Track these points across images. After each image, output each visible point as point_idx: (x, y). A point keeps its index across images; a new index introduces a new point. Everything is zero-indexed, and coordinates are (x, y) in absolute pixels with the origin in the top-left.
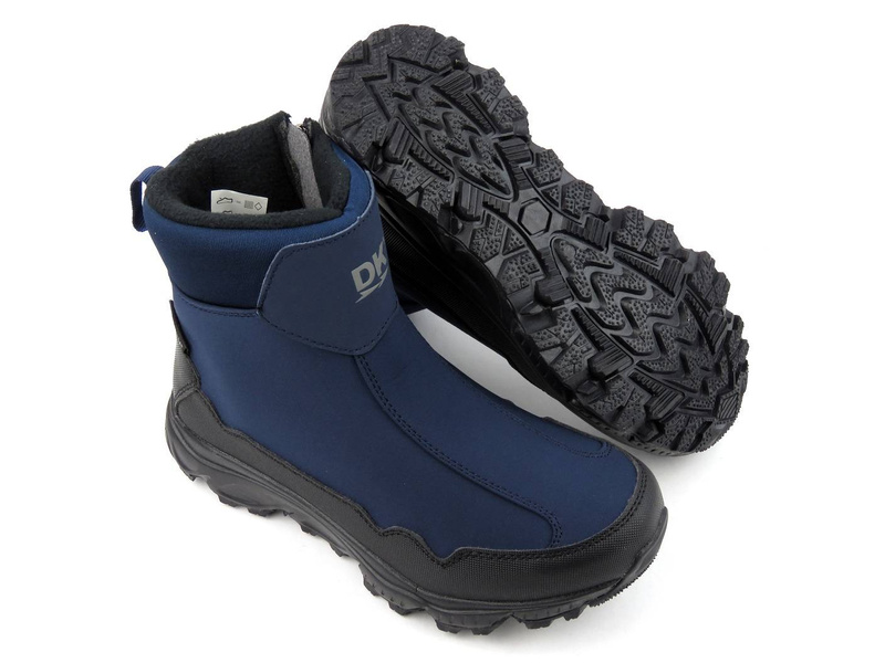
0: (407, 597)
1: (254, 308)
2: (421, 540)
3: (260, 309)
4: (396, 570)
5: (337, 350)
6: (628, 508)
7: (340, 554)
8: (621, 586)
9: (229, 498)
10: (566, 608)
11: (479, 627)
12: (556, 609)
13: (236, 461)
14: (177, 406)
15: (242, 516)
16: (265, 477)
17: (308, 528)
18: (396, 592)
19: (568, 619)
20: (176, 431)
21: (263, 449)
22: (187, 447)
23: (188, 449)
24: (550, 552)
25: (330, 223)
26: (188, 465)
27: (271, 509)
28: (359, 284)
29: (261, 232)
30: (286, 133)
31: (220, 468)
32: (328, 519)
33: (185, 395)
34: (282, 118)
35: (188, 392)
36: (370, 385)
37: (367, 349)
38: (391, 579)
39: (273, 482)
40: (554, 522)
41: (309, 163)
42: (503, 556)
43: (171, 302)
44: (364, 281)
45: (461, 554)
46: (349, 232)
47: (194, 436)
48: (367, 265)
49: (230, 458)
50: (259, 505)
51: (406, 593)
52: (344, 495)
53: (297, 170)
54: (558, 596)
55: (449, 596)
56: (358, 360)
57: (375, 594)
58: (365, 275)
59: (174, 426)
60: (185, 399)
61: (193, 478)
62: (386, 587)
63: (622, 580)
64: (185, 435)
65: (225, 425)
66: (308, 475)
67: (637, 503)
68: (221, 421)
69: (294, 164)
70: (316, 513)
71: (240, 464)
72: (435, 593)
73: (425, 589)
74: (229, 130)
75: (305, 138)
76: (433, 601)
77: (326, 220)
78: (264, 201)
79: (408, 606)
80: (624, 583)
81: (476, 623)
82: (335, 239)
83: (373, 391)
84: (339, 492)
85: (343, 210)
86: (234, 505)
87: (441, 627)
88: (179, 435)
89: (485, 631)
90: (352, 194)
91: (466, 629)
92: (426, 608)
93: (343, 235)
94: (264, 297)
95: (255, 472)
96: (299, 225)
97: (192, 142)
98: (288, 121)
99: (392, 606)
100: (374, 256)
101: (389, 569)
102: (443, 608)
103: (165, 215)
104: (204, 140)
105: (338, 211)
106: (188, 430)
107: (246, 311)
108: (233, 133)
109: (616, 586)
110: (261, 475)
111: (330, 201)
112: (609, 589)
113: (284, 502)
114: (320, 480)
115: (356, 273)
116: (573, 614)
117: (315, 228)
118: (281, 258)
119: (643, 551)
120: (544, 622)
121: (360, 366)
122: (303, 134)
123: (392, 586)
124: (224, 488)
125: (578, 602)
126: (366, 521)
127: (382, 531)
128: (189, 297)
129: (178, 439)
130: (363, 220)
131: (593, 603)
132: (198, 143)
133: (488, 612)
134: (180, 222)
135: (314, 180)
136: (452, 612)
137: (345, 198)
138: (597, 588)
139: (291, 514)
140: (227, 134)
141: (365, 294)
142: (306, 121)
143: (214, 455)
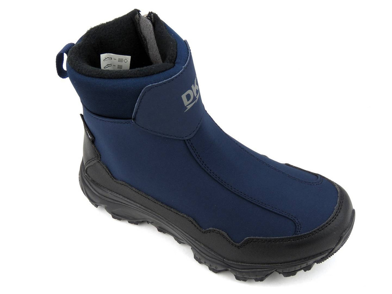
0: (219, 264)
1: (131, 118)
2: (225, 234)
3: (134, 119)
4: (212, 250)
5: (175, 138)
6: (335, 211)
7: (180, 243)
8: (332, 252)
9: (117, 216)
10: (304, 265)
11: (258, 277)
12: (299, 266)
13: (121, 197)
14: (87, 169)
15: (125, 225)
16: (137, 205)
17: (161, 230)
18: (213, 262)
19: (305, 271)
20: (86, 182)
21: (137, 191)
22: (93, 190)
23: (94, 191)
24: (296, 237)
25: (168, 71)
26: (94, 200)
27: (141, 220)
28: (186, 102)
29: (133, 80)
30: (139, 21)
31: (112, 201)
32: (173, 225)
33: (91, 164)
34: (136, 12)
35: (94, 162)
36: (194, 154)
37: (192, 136)
38: (210, 255)
39: (142, 207)
40: (297, 221)
41: (153, 36)
42: (270, 240)
43: (81, 115)
44: (188, 100)
45: (248, 240)
46: (179, 75)
47: (97, 184)
48: (190, 92)
49: (118, 195)
50: (135, 219)
51: (218, 262)
52: (182, 213)
53: (146, 40)
54: (301, 259)
55: (242, 262)
56: (187, 142)
57: (200, 262)
58: (188, 97)
59: (85, 180)
60: (92, 166)
61: (96, 206)
62: (207, 259)
63: (333, 249)
64: (92, 184)
65: (115, 179)
66: (162, 203)
67: (339, 209)
68: (113, 177)
69: (144, 37)
70: (167, 222)
71: (123, 198)
72: (234, 261)
73: (228, 260)
74: (108, 21)
75: (150, 23)
76: (233, 266)
77: (166, 70)
78: (129, 58)
79: (220, 269)
80: (334, 251)
81: (256, 276)
82: (172, 80)
83: (196, 158)
84: (179, 212)
85: (174, 63)
86: (120, 219)
87: (238, 278)
88: (88, 184)
89: (262, 280)
90: (178, 54)
91: (251, 279)
92: (229, 269)
93: (176, 77)
94: (136, 112)
95: (132, 202)
96: (153, 74)
97: (89, 29)
98: (139, 14)
99: (210, 269)
100: (193, 86)
101: (208, 250)
102: (239, 269)
103: (80, 72)
104: (95, 28)
105: (172, 64)
106: (93, 181)
107: (127, 121)
108: (110, 22)
109: (330, 252)
110: (135, 204)
111: (167, 59)
112: (327, 254)
113: (148, 217)
114: (170, 206)
115: (184, 97)
116: (308, 268)
117: (161, 75)
118: (145, 92)
119: (344, 233)
120: (293, 273)
121: (188, 145)
122: (149, 21)
123: (210, 259)
124: (115, 211)
125: (311, 262)
126: (195, 226)
127: (204, 230)
128: (94, 113)
129: (87, 186)
130: (186, 68)
131: (318, 262)
132: (92, 29)
133: (263, 270)
134: (88, 76)
135: (156, 45)
136: (243, 270)
137: (175, 56)
138: (321, 254)
139: (152, 223)
140: (107, 23)
141: (189, 107)
142: (150, 13)
143: (109, 194)
